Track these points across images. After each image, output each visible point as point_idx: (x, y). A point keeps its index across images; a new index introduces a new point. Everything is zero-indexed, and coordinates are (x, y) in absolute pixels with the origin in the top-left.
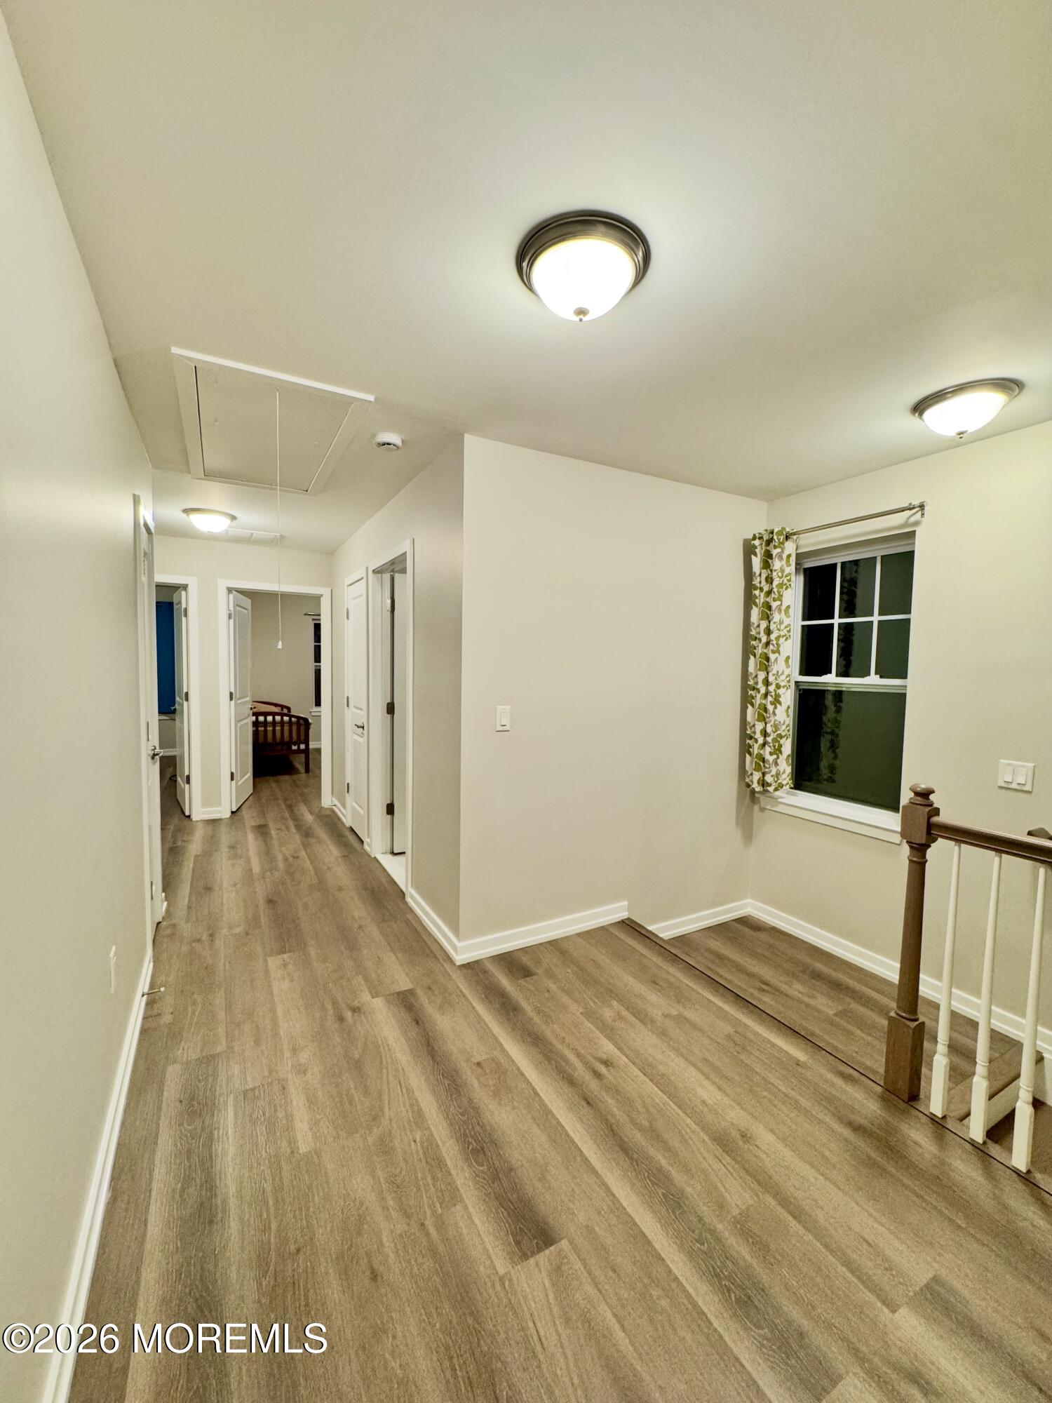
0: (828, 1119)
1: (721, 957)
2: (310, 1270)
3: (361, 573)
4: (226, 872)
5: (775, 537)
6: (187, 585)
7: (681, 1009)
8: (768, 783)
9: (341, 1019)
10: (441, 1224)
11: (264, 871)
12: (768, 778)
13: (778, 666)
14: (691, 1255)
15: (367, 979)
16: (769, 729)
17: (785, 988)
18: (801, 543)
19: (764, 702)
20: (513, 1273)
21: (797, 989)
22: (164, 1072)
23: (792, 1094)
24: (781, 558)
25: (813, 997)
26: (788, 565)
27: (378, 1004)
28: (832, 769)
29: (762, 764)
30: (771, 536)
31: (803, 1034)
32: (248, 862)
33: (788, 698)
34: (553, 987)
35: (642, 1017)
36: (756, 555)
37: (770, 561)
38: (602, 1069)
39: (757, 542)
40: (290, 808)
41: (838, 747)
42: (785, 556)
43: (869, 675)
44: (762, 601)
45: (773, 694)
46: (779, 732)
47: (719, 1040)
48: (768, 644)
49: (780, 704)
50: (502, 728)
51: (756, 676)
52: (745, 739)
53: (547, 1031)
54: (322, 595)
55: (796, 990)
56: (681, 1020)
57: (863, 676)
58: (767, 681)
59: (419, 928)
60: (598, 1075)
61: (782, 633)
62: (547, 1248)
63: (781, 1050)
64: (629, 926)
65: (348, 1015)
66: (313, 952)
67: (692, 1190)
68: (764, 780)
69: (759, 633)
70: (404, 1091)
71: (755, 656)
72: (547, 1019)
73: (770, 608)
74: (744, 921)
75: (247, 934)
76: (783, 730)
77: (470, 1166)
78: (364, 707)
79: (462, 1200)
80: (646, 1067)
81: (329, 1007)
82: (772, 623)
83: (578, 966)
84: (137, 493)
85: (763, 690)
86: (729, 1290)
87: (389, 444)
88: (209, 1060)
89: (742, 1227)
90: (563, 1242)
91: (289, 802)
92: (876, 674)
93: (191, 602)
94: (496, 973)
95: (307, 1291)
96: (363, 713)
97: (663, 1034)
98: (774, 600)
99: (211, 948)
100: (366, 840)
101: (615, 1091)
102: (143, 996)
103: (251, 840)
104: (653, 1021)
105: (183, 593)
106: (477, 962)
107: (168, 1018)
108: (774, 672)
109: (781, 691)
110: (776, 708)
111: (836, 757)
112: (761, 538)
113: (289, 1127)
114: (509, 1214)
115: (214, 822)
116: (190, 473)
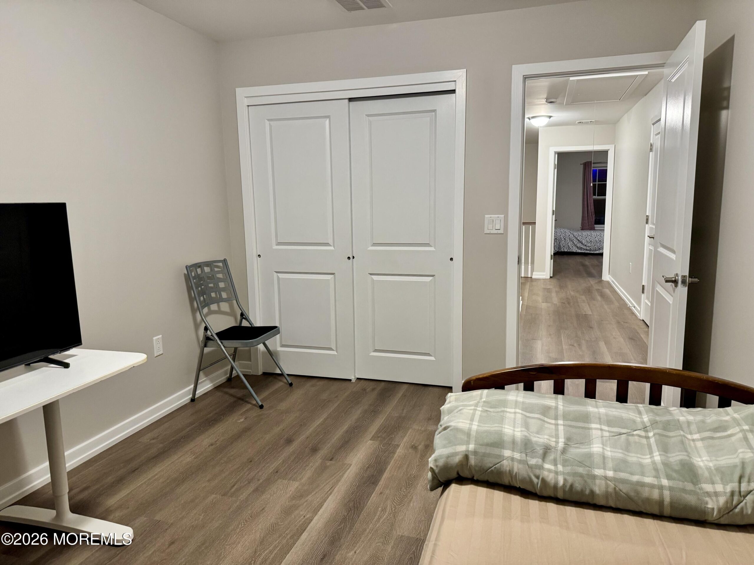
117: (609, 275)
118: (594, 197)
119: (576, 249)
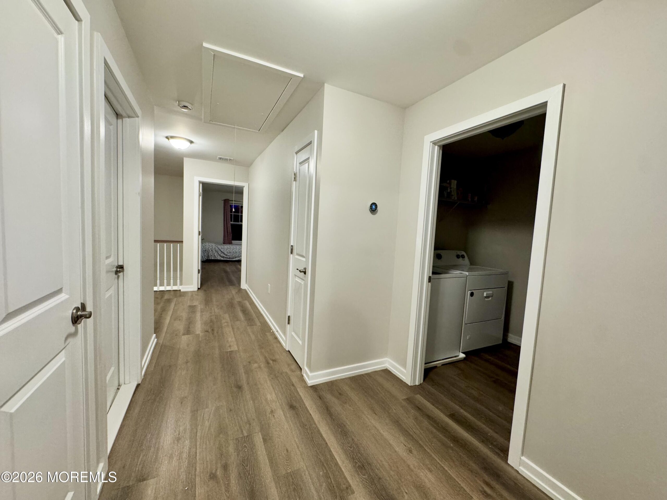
117: (246, 284)
118: (231, 222)
119: (220, 257)
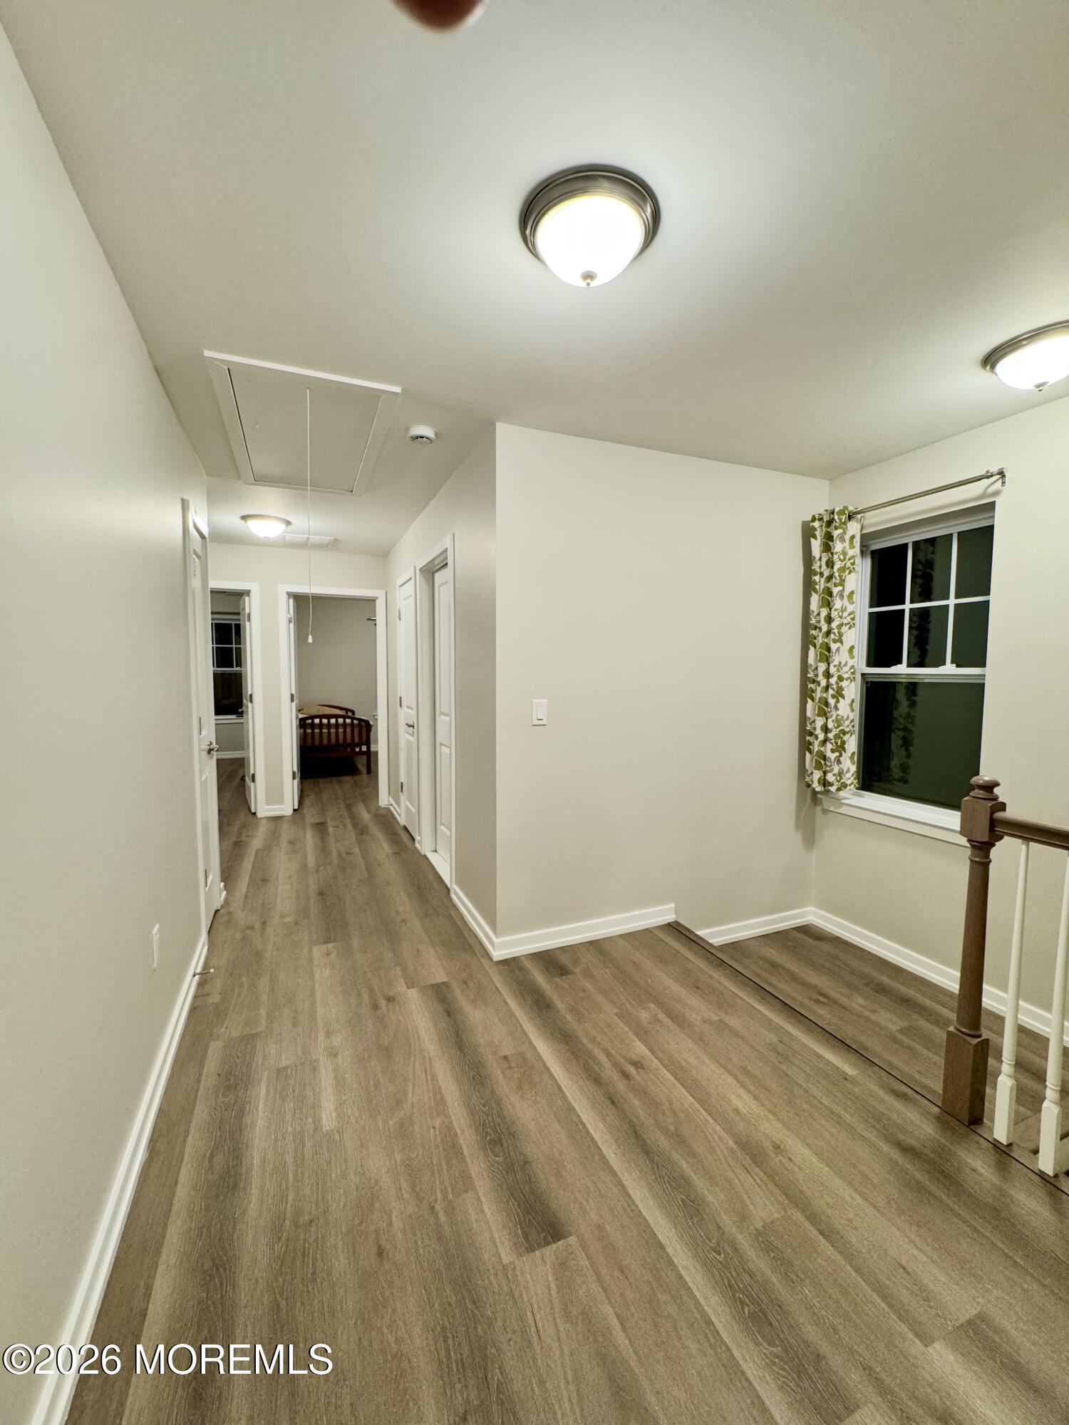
0: (871, 1136)
1: (775, 965)
2: (320, 1241)
3: (410, 573)
4: (283, 866)
5: (836, 517)
6: (250, 591)
7: (723, 1016)
8: (829, 783)
9: (376, 1007)
10: (450, 1210)
11: (318, 866)
12: (830, 778)
13: (840, 656)
14: (706, 1264)
15: (404, 970)
16: (830, 725)
17: (845, 1001)
18: (866, 523)
19: (824, 695)
20: (517, 1262)
21: (858, 1002)
22: (207, 1046)
23: (835, 1107)
24: (842, 539)
25: (874, 1011)
26: (852, 546)
27: (413, 994)
28: (904, 768)
29: (822, 762)
30: (832, 516)
31: (854, 1047)
32: (305, 858)
33: (853, 691)
34: (589, 987)
35: (679, 1020)
36: (815, 537)
37: (831, 543)
38: (632, 1070)
39: (816, 524)
40: (349, 807)
41: (912, 745)
42: (847, 537)
43: (944, 664)
44: (822, 587)
45: (835, 686)
46: (841, 728)
47: (760, 1049)
48: (828, 633)
49: (843, 697)
50: (539, 722)
51: (816, 668)
52: (805, 734)
53: (578, 1029)
54: (377, 598)
55: (857, 1004)
56: (722, 1026)
57: (937, 666)
58: (829, 672)
59: (459, 923)
60: (626, 1076)
61: (845, 621)
62: (554, 1243)
63: (828, 1063)
64: (675, 929)
65: (383, 1003)
66: (356, 943)
67: (714, 1199)
68: (825, 779)
69: (819, 622)
70: (429, 1078)
71: (815, 646)
72: (580, 1018)
73: (830, 594)
74: (806, 930)
75: (297, 923)
76: (846, 726)
77: (487, 1156)
78: (414, 706)
79: (474, 1189)
80: (679, 1072)
81: (366, 996)
82: (833, 610)
83: (618, 968)
84: (186, 498)
85: (824, 683)
86: (743, 1303)
87: (422, 437)
88: (249, 1040)
89: (764, 1239)
90: (572, 1238)
91: (348, 802)
92: (952, 663)
93: (253, 606)
94: (532, 971)
95: (315, 1260)
96: (413, 712)
97: (700, 1039)
98: (836, 585)
99: (261, 935)
100: (417, 838)
101: (643, 1093)
102: (194, 976)
103: (310, 838)
104: (690, 1025)
105: (247, 599)
106: (514, 959)
107: (215, 998)
108: (836, 663)
109: (844, 684)
110: (838, 701)
111: (908, 756)
112: (821, 519)
113: (316, 1106)
114: (519, 1205)
115: (277, 819)
116: (239, 478)
